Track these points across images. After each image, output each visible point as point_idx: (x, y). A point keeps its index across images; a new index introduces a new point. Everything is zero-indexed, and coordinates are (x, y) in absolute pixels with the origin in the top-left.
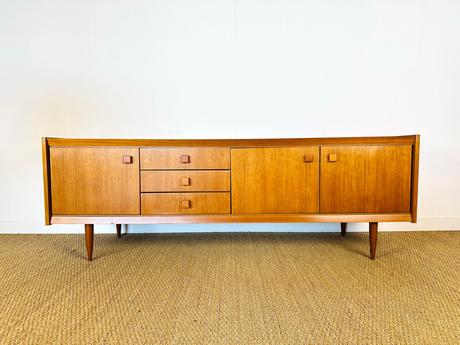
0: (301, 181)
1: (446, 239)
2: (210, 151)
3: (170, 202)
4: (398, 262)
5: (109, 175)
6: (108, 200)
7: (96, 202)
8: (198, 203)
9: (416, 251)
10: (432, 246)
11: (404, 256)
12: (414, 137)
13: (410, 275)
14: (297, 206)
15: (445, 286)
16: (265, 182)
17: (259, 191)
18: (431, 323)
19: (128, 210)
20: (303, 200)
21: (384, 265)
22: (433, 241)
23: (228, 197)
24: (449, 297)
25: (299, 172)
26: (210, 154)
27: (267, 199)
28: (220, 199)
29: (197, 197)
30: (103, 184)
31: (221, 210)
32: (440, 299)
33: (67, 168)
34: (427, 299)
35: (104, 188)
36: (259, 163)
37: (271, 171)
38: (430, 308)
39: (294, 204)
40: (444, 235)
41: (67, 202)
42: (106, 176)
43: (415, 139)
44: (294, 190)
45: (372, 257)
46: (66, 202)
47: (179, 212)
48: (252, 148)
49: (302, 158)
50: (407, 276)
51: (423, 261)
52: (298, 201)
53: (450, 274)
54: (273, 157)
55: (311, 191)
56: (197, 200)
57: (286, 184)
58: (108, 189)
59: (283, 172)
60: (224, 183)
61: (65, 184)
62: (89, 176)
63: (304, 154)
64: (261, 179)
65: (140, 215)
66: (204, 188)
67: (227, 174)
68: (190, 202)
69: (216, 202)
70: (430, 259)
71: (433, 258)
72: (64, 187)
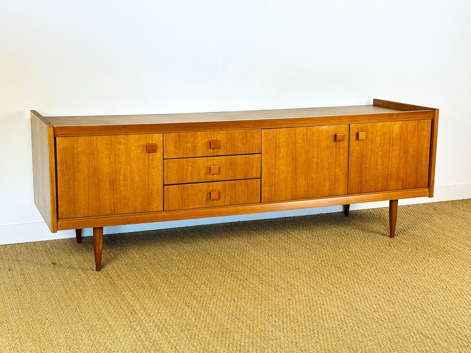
0: (331, 162)
1: (450, 210)
2: (241, 134)
3: (197, 194)
4: (417, 238)
5: (128, 167)
6: (127, 196)
7: (113, 200)
8: (227, 193)
9: (427, 225)
10: (440, 219)
11: (419, 232)
12: (434, 110)
13: (432, 248)
14: (326, 188)
15: (463, 253)
16: (296, 165)
17: (290, 175)
18: (461, 279)
19: (150, 207)
20: (332, 182)
21: (406, 242)
22: (439, 214)
23: (258, 184)
24: (468, 261)
25: (329, 152)
26: (241, 137)
27: (297, 183)
28: (250, 187)
29: (225, 186)
30: (122, 178)
31: (251, 199)
32: (463, 263)
33: (78, 162)
34: (453, 264)
35: (122, 183)
36: (290, 145)
37: (302, 153)
38: (457, 270)
39: (324, 186)
40: (447, 206)
41: (78, 202)
42: (125, 169)
43: (435, 113)
44: (324, 172)
45: (392, 235)
46: (76, 203)
47: (205, 205)
48: (284, 129)
49: (332, 138)
50: (430, 249)
51: (437, 234)
52: (327, 184)
53: (465, 244)
54: (304, 137)
55: (340, 172)
56: (225, 190)
57: (317, 166)
58: (128, 184)
59: (314, 153)
60: (255, 169)
61: (75, 181)
62: (104, 169)
63: (334, 133)
64: (292, 162)
65: (163, 212)
66: (233, 175)
67: (257, 158)
68: (219, 193)
69: (246, 191)
70: (443, 232)
71: (445, 231)
72: (74, 185)
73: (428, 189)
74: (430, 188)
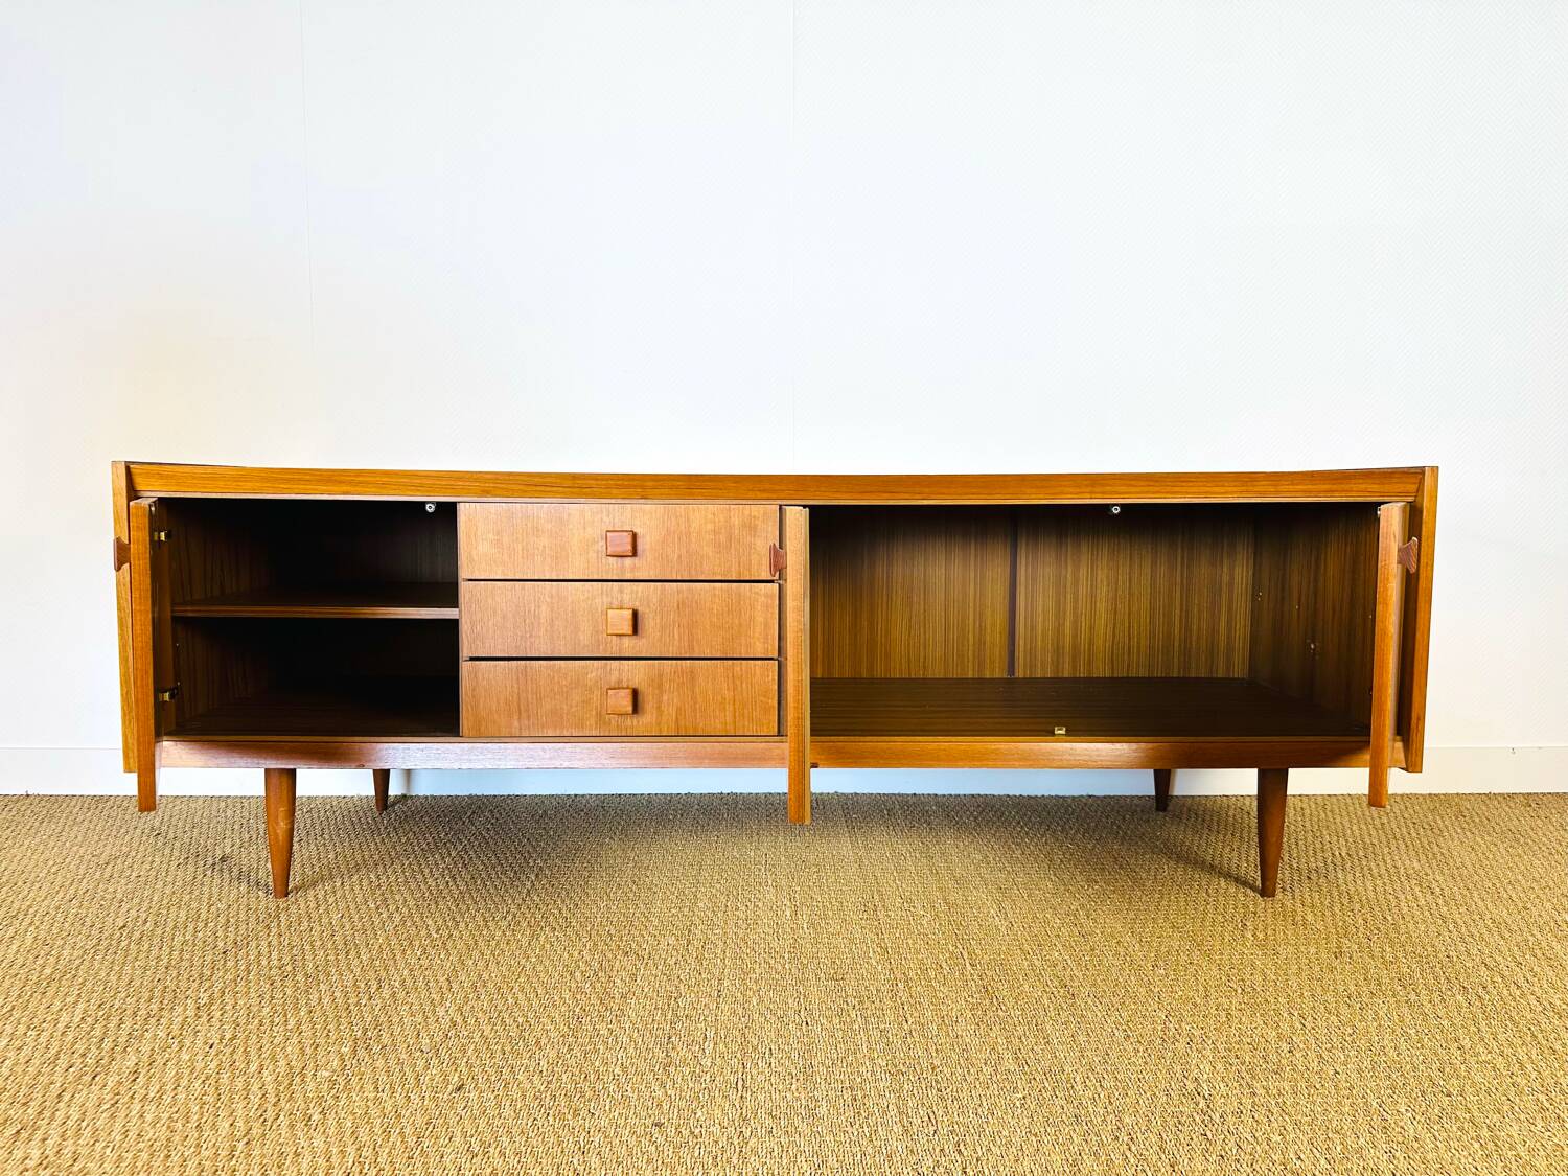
1: (1515, 822)
2: (710, 517)
3: (567, 692)
4: (1357, 907)
8: (665, 698)
9: (1416, 864)
10: (1470, 849)
11: (1375, 886)
12: (1417, 474)
13: (1400, 955)
15: (1523, 995)
18: (1485, 1133)
21: (1310, 917)
22: (1470, 831)
23: (768, 676)
24: (1540, 1036)
26: (710, 526)
28: (742, 683)
29: (661, 676)
32: (1511, 1044)
34: (1466, 1043)
38: (1478, 1078)
40: (1507, 809)
43: (1421, 482)
45: (1266, 890)
47: (596, 728)
50: (1389, 957)
51: (1440, 902)
53: (1539, 955)
56: (660, 686)
60: (758, 630)
65: (461, 739)
66: (686, 644)
67: (766, 596)
68: (635, 693)
69: (728, 695)
70: (1464, 896)
71: (1475, 894)
73: (1403, 741)
74: (1408, 740)
